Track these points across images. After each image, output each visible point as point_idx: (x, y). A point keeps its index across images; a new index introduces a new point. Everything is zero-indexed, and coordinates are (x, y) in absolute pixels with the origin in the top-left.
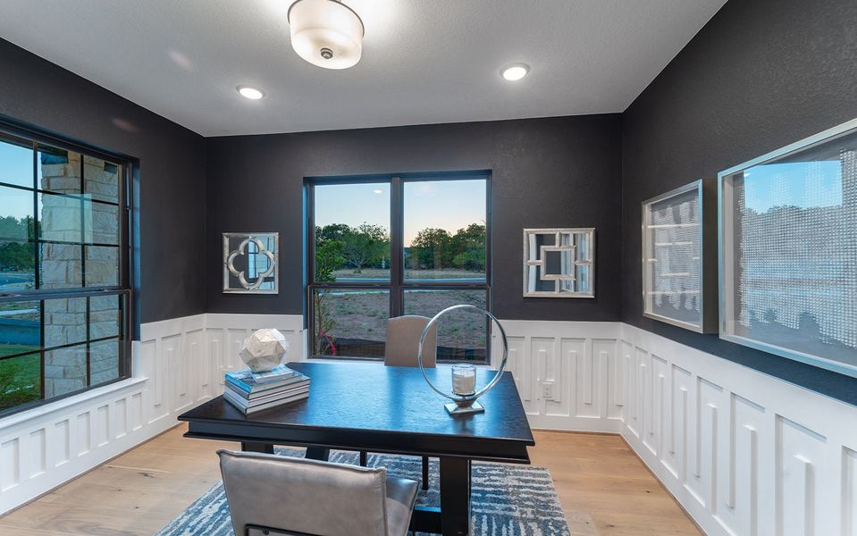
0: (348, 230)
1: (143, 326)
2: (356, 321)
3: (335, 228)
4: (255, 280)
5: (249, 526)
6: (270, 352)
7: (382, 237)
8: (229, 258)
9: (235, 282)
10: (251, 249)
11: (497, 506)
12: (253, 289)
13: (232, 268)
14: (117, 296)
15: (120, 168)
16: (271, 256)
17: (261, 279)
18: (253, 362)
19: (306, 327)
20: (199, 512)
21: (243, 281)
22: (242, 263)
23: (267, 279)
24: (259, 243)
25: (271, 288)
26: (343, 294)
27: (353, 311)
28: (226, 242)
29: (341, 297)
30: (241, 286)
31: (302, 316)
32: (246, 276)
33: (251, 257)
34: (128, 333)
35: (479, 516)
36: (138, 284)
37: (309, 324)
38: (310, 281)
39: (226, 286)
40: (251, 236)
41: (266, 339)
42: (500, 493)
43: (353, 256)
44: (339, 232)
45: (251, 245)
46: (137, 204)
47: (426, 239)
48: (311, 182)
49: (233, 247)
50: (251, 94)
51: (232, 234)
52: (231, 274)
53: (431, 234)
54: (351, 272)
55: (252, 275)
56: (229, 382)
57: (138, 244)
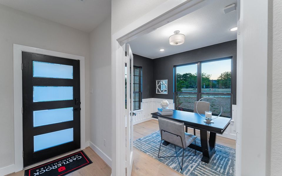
0: (191, 75)
1: (143, 99)
2: (191, 105)
3: (187, 74)
4: (162, 91)
5: (162, 130)
6: (166, 104)
7: (204, 77)
8: (157, 86)
9: (158, 91)
10: (162, 84)
11: (224, 154)
12: (162, 93)
13: (158, 88)
14: (138, 94)
15: (139, 69)
16: (166, 85)
17: (164, 91)
18: (162, 106)
19: (174, 103)
20: (153, 135)
21: (160, 91)
22: (160, 87)
23: (165, 91)
24: (164, 82)
25: (166, 93)
26: (188, 96)
27: (191, 102)
28: (157, 82)
29: (187, 97)
30: (159, 92)
31: (173, 100)
32: (161, 90)
33: (162, 85)
34: (140, 101)
35: (217, 155)
36: (142, 91)
37: (175, 102)
38: (175, 91)
39: (157, 92)
40: (162, 80)
41: (165, 102)
42: (226, 152)
43: (193, 84)
44: (188, 76)
45: (162, 82)
46: (142, 76)
47: (225, 76)
48: (175, 66)
49: (158, 83)
50: (162, 50)
51: (158, 80)
52: (157, 89)
53: (227, 74)
54: (192, 89)
55: (162, 90)
56: (159, 109)
57: (142, 84)
